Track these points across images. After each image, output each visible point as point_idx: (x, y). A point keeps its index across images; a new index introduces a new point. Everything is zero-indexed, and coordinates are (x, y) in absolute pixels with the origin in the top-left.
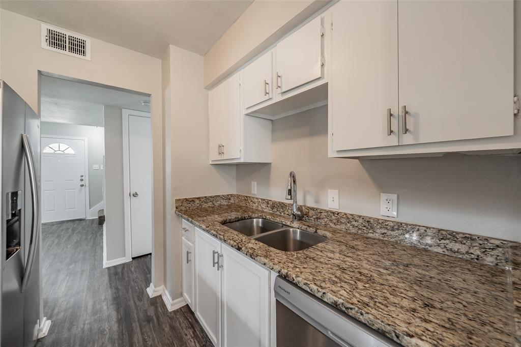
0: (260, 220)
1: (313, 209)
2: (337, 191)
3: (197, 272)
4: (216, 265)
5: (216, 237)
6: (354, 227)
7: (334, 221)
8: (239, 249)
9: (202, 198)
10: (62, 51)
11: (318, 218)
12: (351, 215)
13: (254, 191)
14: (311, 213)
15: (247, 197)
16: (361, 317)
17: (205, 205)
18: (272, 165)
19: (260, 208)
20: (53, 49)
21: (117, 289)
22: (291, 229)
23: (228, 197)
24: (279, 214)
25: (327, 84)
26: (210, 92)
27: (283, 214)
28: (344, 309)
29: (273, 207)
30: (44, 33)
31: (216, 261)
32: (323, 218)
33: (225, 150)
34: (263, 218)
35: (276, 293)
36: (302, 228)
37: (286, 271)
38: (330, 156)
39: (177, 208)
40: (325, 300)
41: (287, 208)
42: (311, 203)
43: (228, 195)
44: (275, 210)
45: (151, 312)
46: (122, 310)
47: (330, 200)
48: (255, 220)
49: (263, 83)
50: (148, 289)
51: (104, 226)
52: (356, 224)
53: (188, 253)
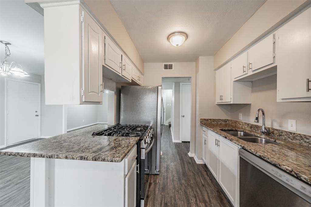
0: (242, 133)
1: (277, 130)
2: (295, 121)
3: (209, 148)
4: (217, 145)
5: (217, 133)
6: (305, 142)
7: (291, 138)
8: (226, 138)
9: (212, 119)
10: (167, 70)
11: (280, 135)
12: (304, 135)
13: (240, 118)
14: (275, 132)
15: (236, 121)
16: (268, 160)
17: (213, 123)
18: (252, 105)
19: (243, 127)
20: (166, 70)
21: (178, 150)
22: (259, 138)
23: (225, 121)
24: (255, 131)
25: (276, 66)
26: (216, 71)
27: (257, 131)
28: (263, 158)
29: (251, 127)
30: (164, 66)
31: (217, 143)
32: (284, 135)
33: (223, 98)
34: (244, 132)
35: (240, 154)
36: (267, 139)
37: (243, 145)
38: (278, 101)
39: (201, 122)
40: (257, 155)
41: (260, 128)
42: (276, 126)
43: (225, 120)
44: (253, 129)
45: (190, 161)
46: (180, 157)
47: (289, 125)
48: (239, 132)
49: (242, 67)
50: (188, 154)
51: (171, 128)
52: (307, 141)
53: (205, 140)
